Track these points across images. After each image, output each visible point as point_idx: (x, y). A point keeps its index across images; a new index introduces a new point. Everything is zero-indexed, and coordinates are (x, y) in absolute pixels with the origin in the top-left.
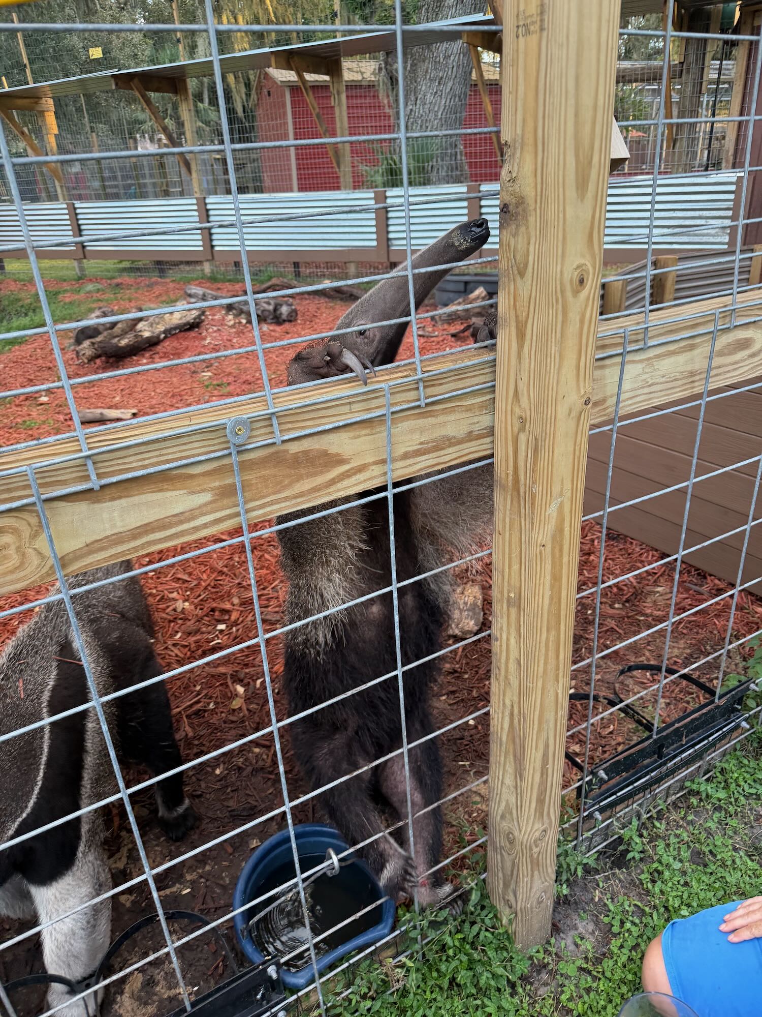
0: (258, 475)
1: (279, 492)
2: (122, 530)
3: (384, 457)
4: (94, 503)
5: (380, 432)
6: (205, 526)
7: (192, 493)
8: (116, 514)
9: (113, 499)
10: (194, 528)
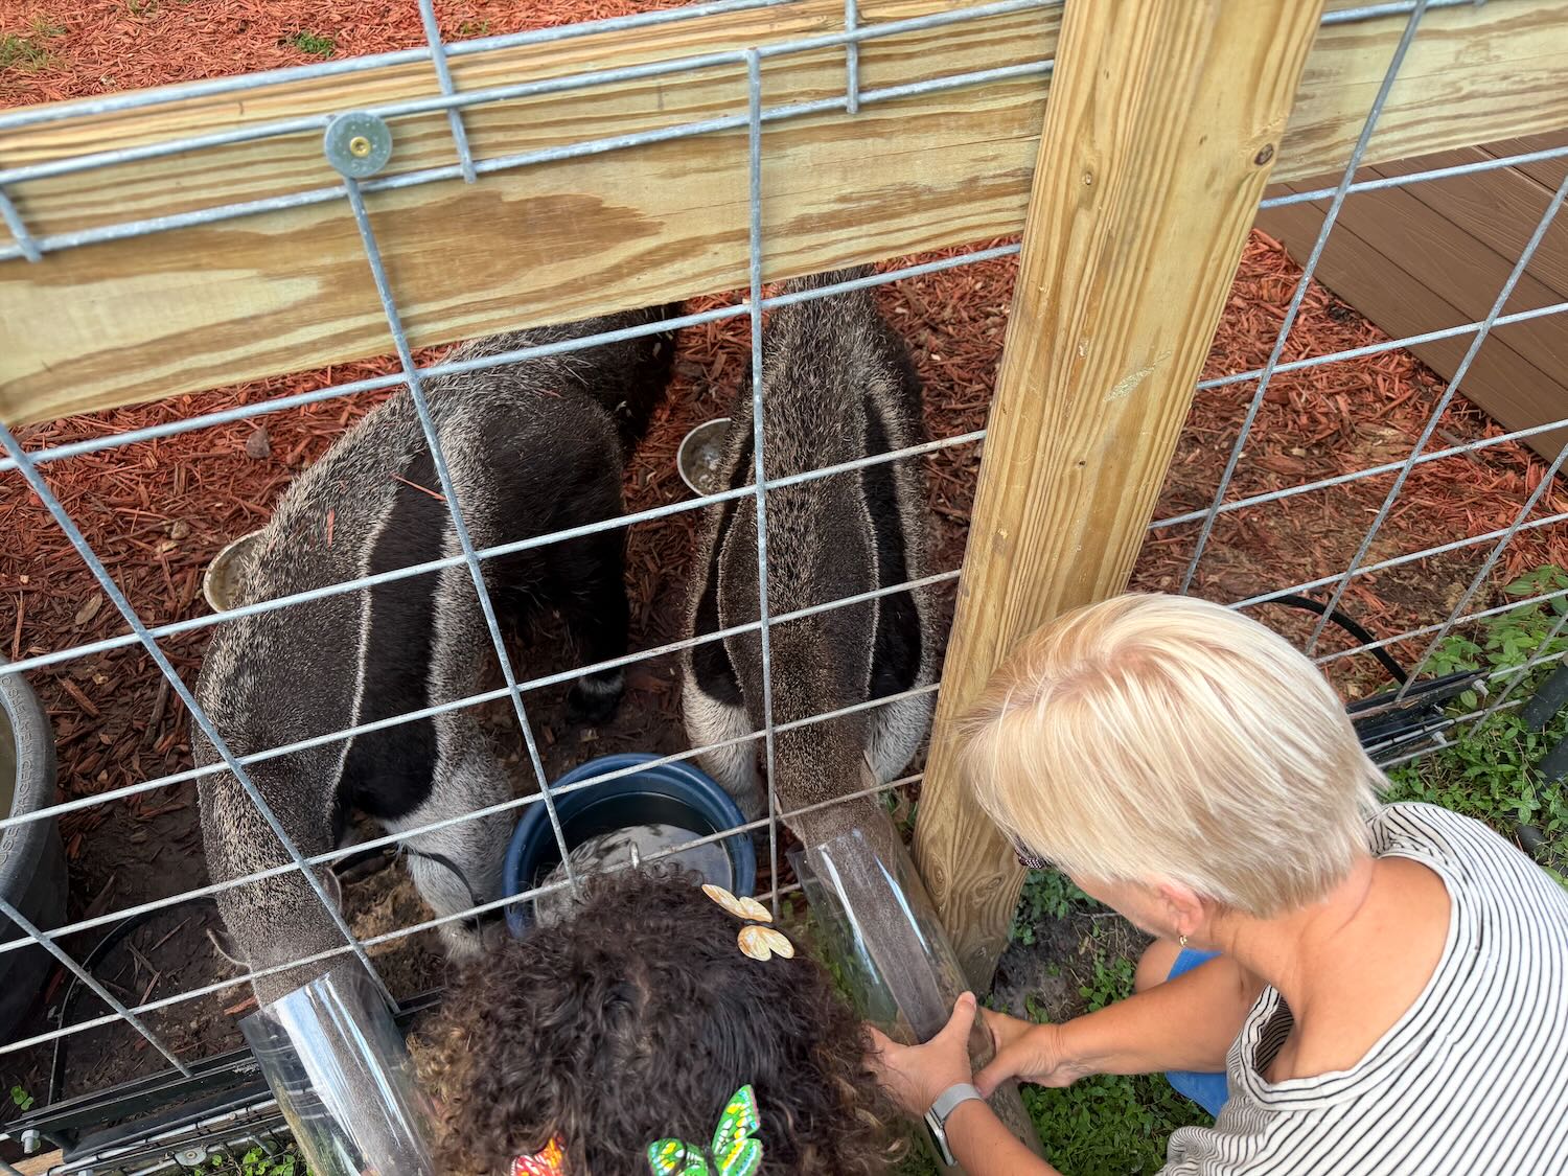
0: (428, 246)
1: (483, 286)
2: (119, 343)
3: (746, 225)
4: (42, 284)
5: (738, 166)
6: (313, 346)
7: (270, 276)
8: (100, 310)
9: (84, 280)
10: (287, 349)
